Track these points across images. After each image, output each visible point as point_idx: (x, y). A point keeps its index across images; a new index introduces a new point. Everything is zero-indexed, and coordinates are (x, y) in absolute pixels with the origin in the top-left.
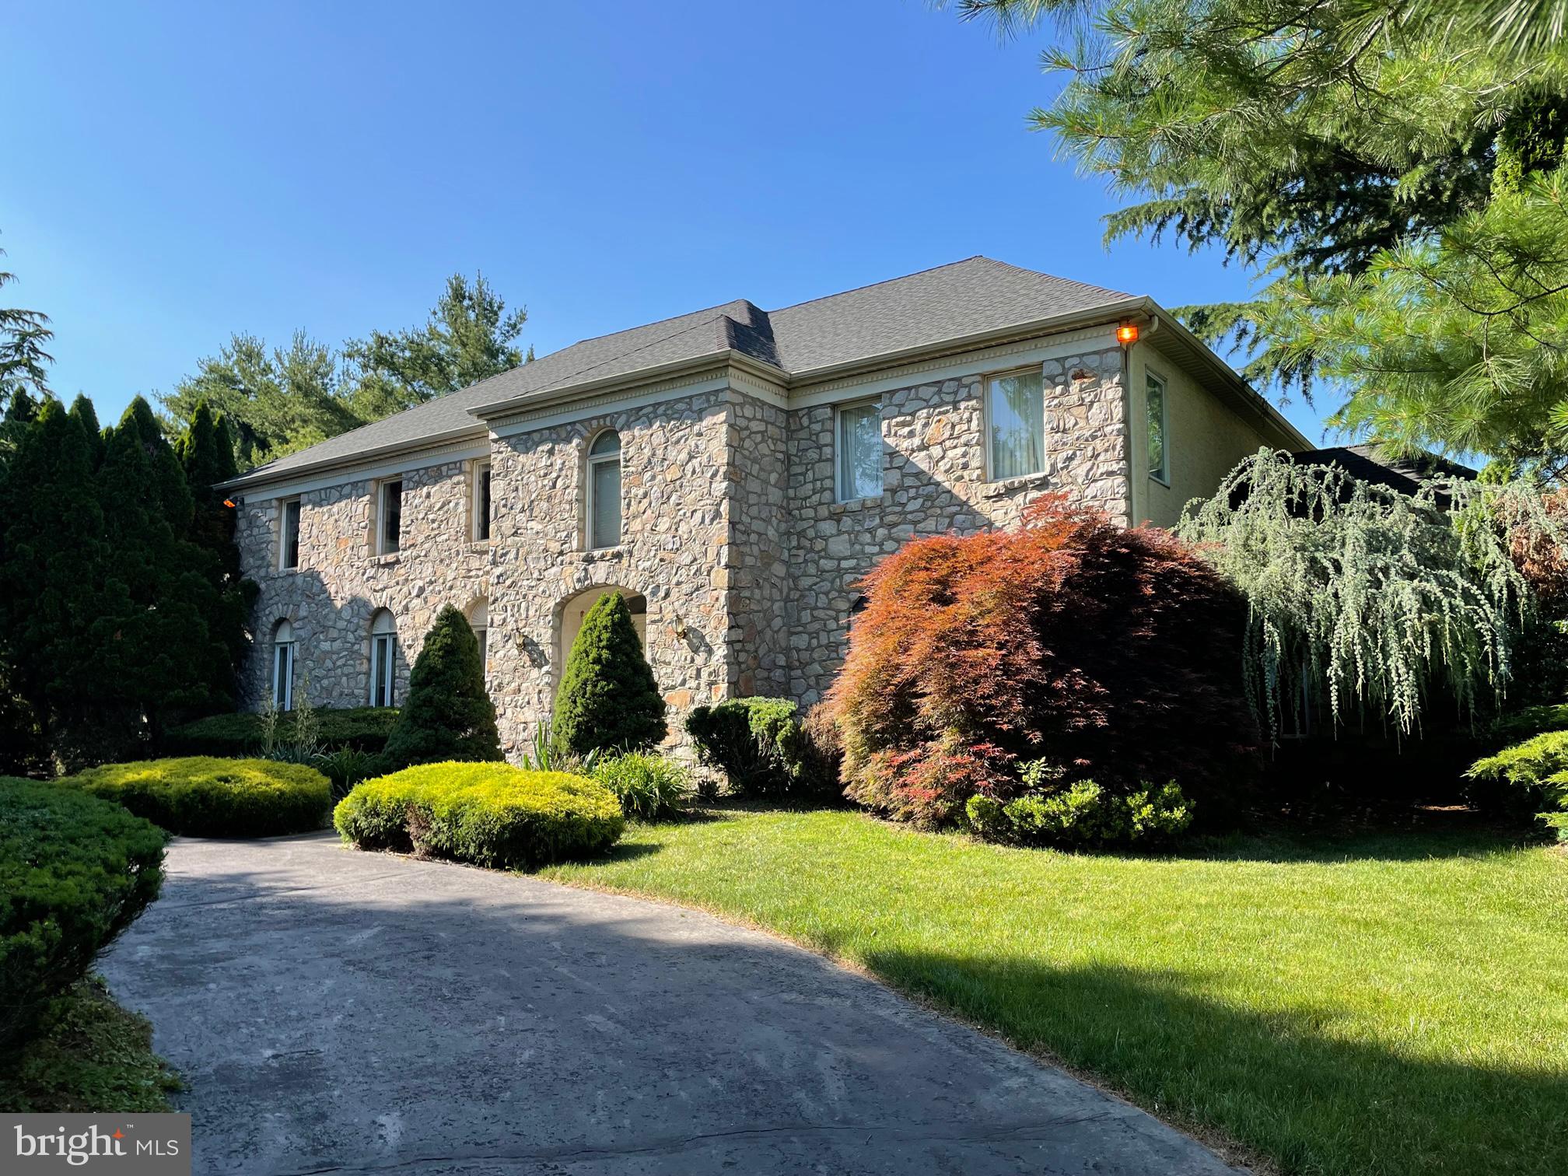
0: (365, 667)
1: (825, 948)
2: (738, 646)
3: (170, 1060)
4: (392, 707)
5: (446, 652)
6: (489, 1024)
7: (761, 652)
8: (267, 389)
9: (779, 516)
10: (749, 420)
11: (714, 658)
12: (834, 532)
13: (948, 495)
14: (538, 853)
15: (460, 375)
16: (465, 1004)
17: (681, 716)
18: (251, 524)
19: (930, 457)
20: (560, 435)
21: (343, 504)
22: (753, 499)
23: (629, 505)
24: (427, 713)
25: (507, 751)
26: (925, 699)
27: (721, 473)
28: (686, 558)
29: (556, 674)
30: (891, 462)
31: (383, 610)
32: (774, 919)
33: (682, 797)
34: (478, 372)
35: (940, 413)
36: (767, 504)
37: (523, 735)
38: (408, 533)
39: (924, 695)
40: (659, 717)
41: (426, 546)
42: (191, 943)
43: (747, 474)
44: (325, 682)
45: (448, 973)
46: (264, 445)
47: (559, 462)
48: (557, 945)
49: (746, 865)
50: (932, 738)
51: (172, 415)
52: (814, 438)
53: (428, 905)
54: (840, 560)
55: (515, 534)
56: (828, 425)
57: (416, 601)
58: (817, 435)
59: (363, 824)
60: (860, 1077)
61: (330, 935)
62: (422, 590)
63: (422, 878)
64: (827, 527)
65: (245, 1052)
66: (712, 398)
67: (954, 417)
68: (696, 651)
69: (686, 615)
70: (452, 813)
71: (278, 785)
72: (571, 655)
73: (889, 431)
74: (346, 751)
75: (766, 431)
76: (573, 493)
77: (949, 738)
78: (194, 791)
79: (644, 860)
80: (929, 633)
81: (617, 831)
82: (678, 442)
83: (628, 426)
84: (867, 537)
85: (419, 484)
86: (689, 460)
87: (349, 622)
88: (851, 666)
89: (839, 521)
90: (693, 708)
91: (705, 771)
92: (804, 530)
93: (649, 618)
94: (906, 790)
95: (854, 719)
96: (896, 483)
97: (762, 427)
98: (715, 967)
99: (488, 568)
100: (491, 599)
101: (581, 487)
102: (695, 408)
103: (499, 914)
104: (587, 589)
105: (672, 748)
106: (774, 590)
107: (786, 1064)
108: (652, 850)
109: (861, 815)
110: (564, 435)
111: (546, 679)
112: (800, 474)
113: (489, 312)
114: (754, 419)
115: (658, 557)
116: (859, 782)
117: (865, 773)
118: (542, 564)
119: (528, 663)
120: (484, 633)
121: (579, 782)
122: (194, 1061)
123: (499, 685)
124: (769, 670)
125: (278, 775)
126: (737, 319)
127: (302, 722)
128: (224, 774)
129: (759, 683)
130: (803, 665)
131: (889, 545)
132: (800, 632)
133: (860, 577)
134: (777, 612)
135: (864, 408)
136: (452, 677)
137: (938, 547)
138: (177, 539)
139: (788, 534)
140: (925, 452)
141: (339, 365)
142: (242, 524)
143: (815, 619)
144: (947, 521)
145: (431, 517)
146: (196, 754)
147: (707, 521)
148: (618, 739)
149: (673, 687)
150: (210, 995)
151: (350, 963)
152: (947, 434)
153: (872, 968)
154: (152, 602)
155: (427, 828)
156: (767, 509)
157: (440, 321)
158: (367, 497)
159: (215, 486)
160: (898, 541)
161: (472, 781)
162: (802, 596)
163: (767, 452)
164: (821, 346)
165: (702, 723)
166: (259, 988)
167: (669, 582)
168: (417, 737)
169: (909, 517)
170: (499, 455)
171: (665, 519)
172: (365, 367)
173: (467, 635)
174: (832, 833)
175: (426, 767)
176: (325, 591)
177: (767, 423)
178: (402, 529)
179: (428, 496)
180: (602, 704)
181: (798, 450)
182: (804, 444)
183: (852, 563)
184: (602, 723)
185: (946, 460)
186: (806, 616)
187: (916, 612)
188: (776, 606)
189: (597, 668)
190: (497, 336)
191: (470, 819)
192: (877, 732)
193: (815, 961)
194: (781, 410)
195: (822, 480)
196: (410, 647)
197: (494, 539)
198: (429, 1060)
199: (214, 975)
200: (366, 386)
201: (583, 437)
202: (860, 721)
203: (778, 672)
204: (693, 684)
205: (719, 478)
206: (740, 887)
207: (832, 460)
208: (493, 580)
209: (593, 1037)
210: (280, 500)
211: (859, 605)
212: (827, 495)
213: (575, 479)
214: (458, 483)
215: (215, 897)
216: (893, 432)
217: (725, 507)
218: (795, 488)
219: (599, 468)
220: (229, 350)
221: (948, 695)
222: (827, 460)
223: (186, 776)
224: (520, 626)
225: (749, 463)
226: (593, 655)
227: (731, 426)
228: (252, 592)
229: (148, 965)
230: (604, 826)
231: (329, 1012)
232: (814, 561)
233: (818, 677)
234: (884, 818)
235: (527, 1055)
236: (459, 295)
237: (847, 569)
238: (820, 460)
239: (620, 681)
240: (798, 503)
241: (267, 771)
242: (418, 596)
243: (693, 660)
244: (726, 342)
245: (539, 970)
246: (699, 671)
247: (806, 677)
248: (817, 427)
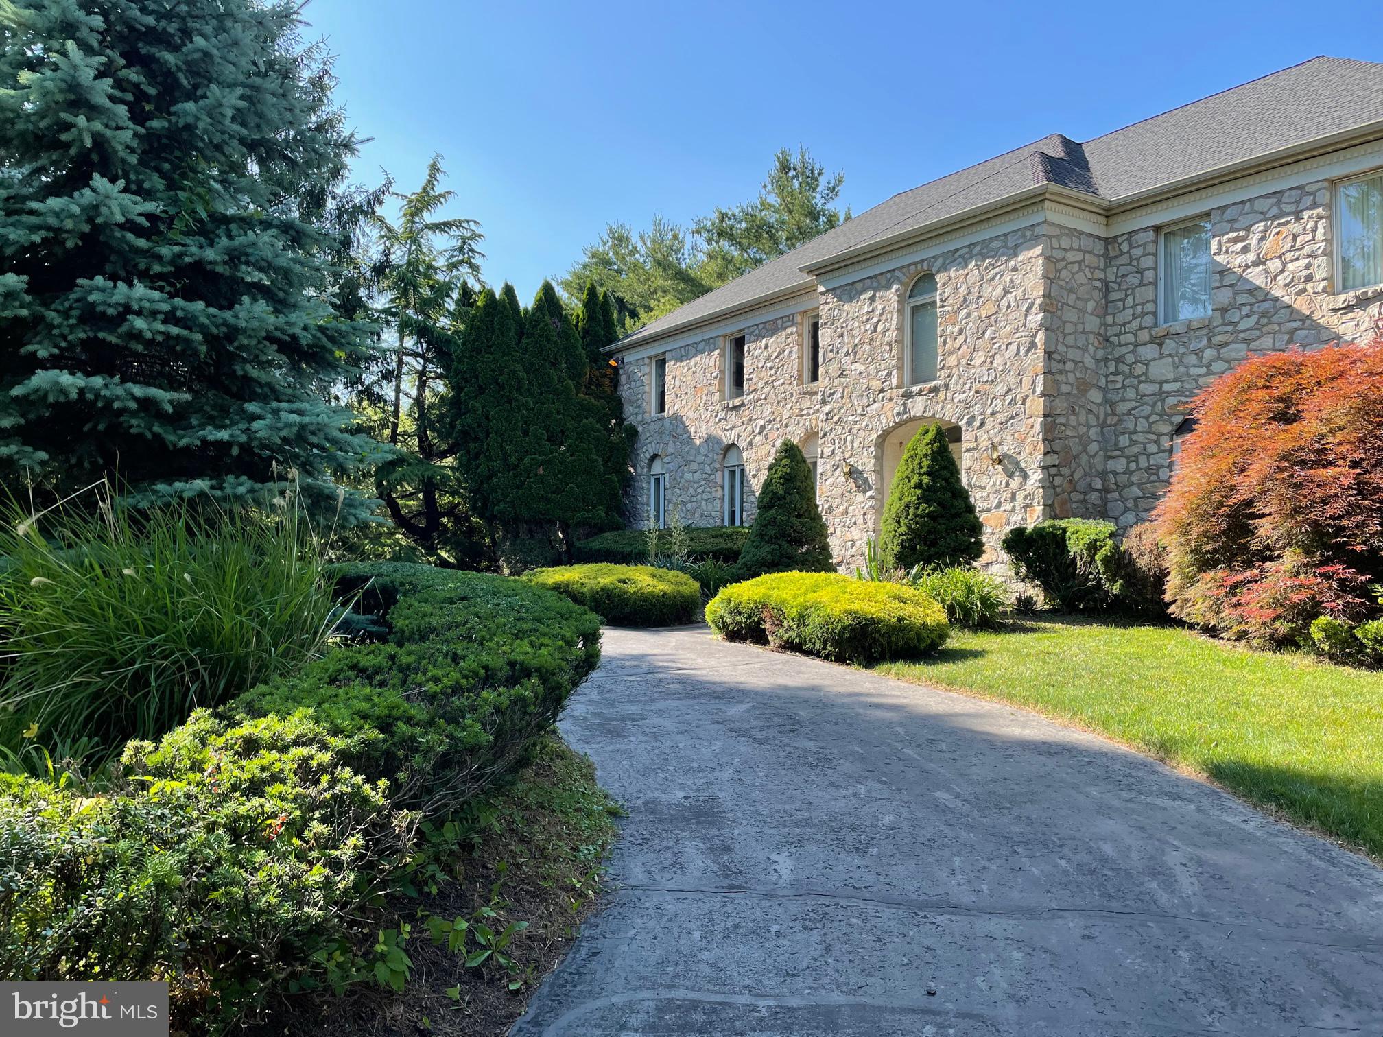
0: (719, 494)
1: (1162, 754)
2: (1053, 471)
3: (611, 792)
4: (742, 526)
5: (786, 480)
6: (851, 791)
7: (1076, 476)
8: (635, 267)
9: (1096, 343)
10: (1066, 250)
11: (1030, 482)
12: (1157, 356)
13: (1288, 311)
14: (875, 651)
15: (787, 239)
16: (829, 771)
17: (996, 536)
18: (629, 380)
19: (1267, 272)
20: (879, 283)
21: (698, 358)
22: (1069, 328)
23: (945, 342)
24: (772, 531)
25: (838, 564)
26: (1264, 520)
27: (1036, 305)
28: (1001, 389)
29: (879, 498)
30: (1221, 280)
31: (732, 446)
32: (1105, 725)
33: (1001, 609)
34: (802, 236)
35: (1279, 225)
36: (1084, 332)
37: (851, 551)
38: (751, 379)
39: (1263, 516)
40: (976, 537)
41: (765, 390)
42: (613, 705)
43: (1063, 304)
44: (689, 506)
45: (811, 745)
46: (634, 315)
47: (880, 307)
48: (900, 730)
49: (1072, 673)
50: (1271, 559)
51: (567, 295)
52: (1134, 263)
53: (786, 688)
54: (1161, 383)
55: (841, 375)
56: (1151, 248)
57: (758, 438)
58: (1138, 260)
59: (729, 621)
60: (1215, 877)
61: (714, 707)
62: (763, 428)
63: (779, 666)
64: (1149, 352)
65: (663, 792)
66: (1028, 233)
67: (1295, 228)
68: (1011, 476)
69: (1001, 443)
70: (800, 614)
71: (661, 587)
72: (895, 481)
73: (1220, 249)
74: (709, 561)
75: (1083, 260)
76: (892, 335)
77: (1290, 559)
78: (602, 590)
79: (970, 663)
80: (1269, 452)
81: (943, 637)
82: (993, 279)
83: (944, 268)
84: (1193, 359)
85: (759, 337)
86: (1005, 295)
87: (706, 456)
88: (1177, 487)
89: (1161, 345)
90: (1008, 529)
91: (1021, 586)
92: (1123, 356)
93: (964, 446)
94: (1240, 609)
95: (1183, 540)
96: (1227, 301)
97: (1079, 257)
98: (1051, 763)
99: (818, 406)
100: (821, 434)
101: (899, 329)
102: (1010, 244)
103: (846, 700)
104: (905, 422)
105: (988, 565)
106: (1090, 416)
107: (1134, 855)
108: (976, 654)
109: (1186, 633)
110: (883, 282)
111: (870, 503)
112: (1120, 300)
113: (810, 179)
114: (1071, 249)
115: (974, 390)
116: (1187, 601)
117: (1193, 592)
118: (865, 401)
119: (854, 489)
120: (815, 463)
121: (908, 592)
122: (627, 796)
123: (830, 508)
124: (1085, 493)
125: (661, 579)
126: (1051, 154)
127: (676, 538)
128: (623, 577)
129: (1074, 505)
130: (1120, 488)
131: (1218, 366)
132: (1118, 456)
133: (1184, 399)
134: (1093, 437)
135: (1190, 227)
136: (791, 502)
137: (1279, 364)
138: (577, 394)
139: (1106, 360)
140: (1261, 268)
141: (689, 241)
142: (623, 379)
143: (1133, 443)
144: (1286, 337)
145: (769, 365)
146: (602, 562)
147: (1022, 352)
148: (940, 556)
149: (989, 510)
150: (632, 746)
151: (731, 730)
152: (1287, 246)
153: (1215, 776)
154: (562, 444)
155: (780, 625)
156: (1084, 336)
157: (769, 193)
158: (717, 352)
159: (603, 350)
160: (1228, 361)
161: (815, 588)
162: (1120, 421)
163: (1084, 281)
164: (1142, 169)
165: (1018, 543)
166: (667, 744)
167: (983, 413)
168: (765, 551)
169: (1242, 335)
170: (826, 305)
171: (980, 353)
172: (709, 240)
173: (803, 465)
174: (1158, 649)
175: (775, 575)
176: (687, 432)
177: (1084, 252)
178: (745, 377)
179: (766, 347)
180: (923, 525)
181: (1117, 277)
182: (1123, 270)
183: (1176, 386)
184: (924, 541)
185: (1286, 273)
186: (1124, 440)
187: (1254, 431)
188: (1092, 432)
189: (919, 492)
190: (818, 201)
191: (815, 620)
192: (1208, 552)
193: (1152, 765)
194: (1100, 238)
195: (1143, 304)
196: (754, 476)
197: (823, 381)
198: (806, 815)
199: (633, 730)
200: (711, 257)
201: (902, 283)
202: (1188, 543)
203: (1095, 495)
204: (1008, 506)
205: (1034, 310)
206: (1069, 692)
207: (1154, 284)
208: (822, 417)
209: (944, 811)
210: (650, 358)
211: (1186, 426)
212: (1148, 320)
213: (894, 323)
214: (791, 334)
215: (625, 672)
216: (1224, 249)
217: (1040, 338)
218: (1114, 315)
219: (916, 310)
220: (605, 237)
221: (1291, 516)
222: (1149, 284)
223: (596, 578)
224: (847, 456)
225: (1065, 293)
226: (915, 480)
227: (1047, 258)
228: (633, 433)
229: (585, 719)
230: (932, 631)
231: (722, 767)
232: (1132, 386)
233: (1136, 499)
234: (1214, 637)
235: (887, 820)
236: (785, 167)
237: (1169, 393)
238: (1141, 285)
239: (939, 504)
240: (1117, 329)
241: (653, 576)
242: (760, 433)
243: (1008, 485)
244: (1042, 176)
245: (887, 750)
246: (1014, 494)
247: (1123, 500)
248: (1137, 252)
